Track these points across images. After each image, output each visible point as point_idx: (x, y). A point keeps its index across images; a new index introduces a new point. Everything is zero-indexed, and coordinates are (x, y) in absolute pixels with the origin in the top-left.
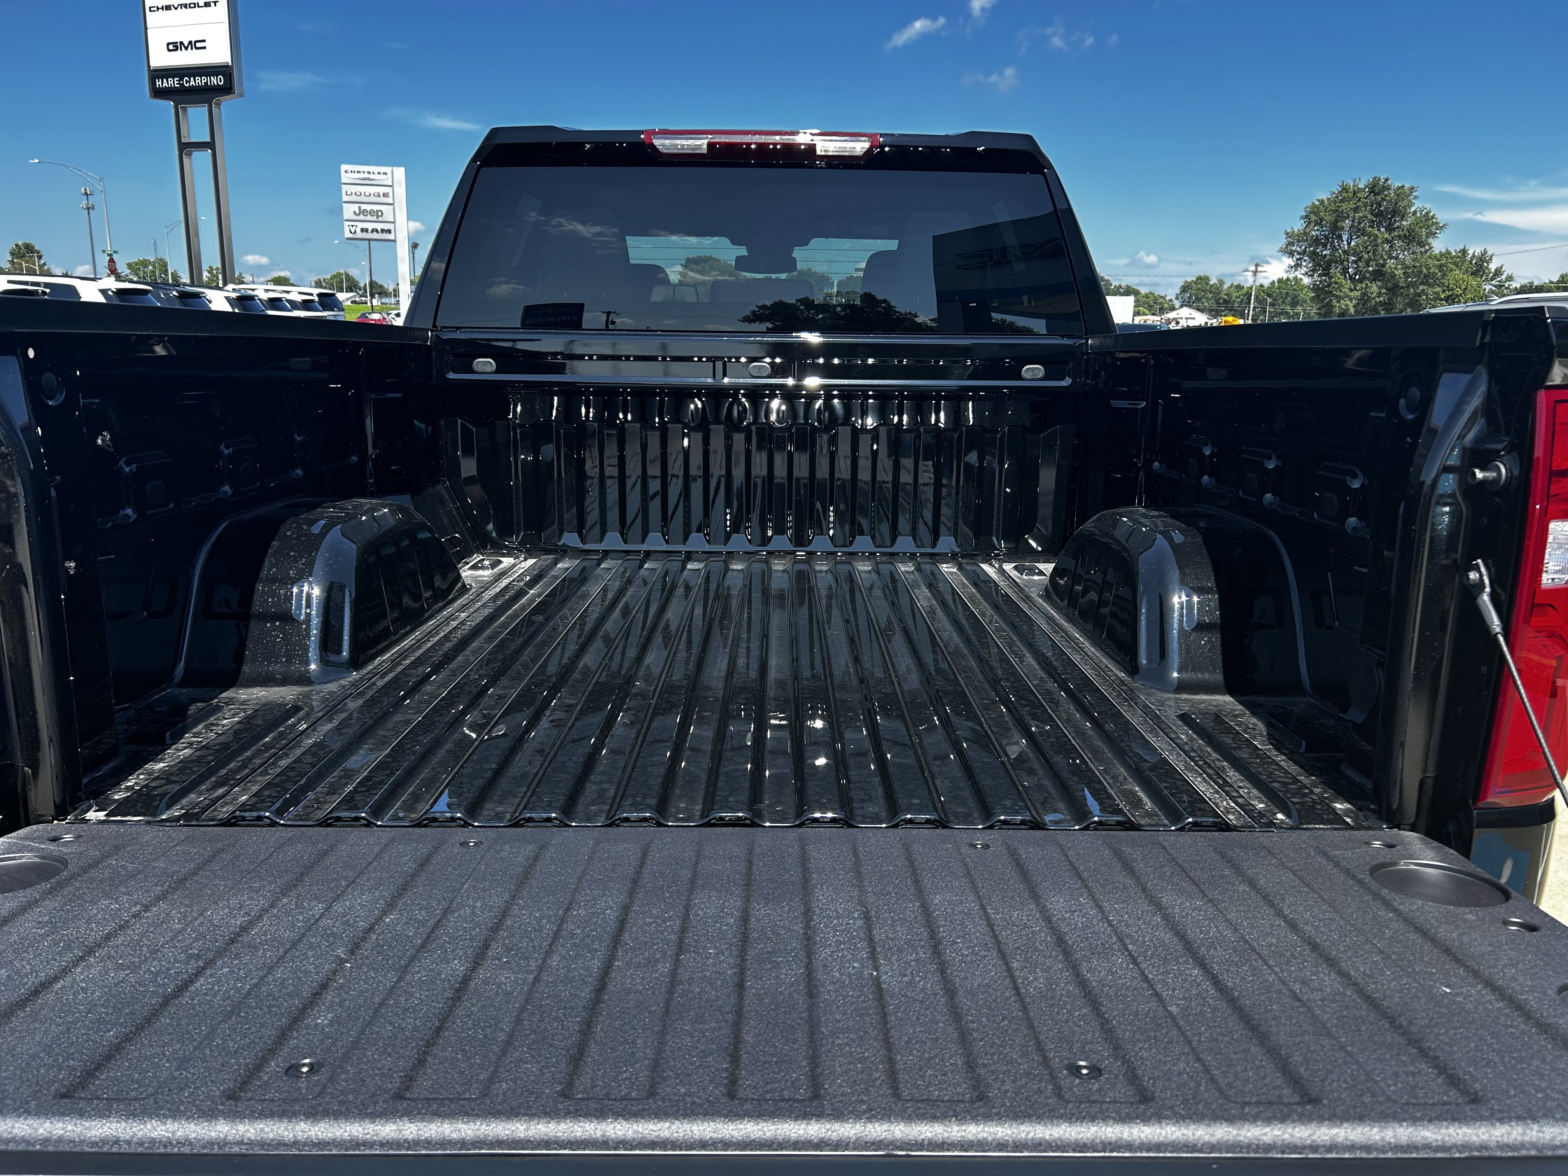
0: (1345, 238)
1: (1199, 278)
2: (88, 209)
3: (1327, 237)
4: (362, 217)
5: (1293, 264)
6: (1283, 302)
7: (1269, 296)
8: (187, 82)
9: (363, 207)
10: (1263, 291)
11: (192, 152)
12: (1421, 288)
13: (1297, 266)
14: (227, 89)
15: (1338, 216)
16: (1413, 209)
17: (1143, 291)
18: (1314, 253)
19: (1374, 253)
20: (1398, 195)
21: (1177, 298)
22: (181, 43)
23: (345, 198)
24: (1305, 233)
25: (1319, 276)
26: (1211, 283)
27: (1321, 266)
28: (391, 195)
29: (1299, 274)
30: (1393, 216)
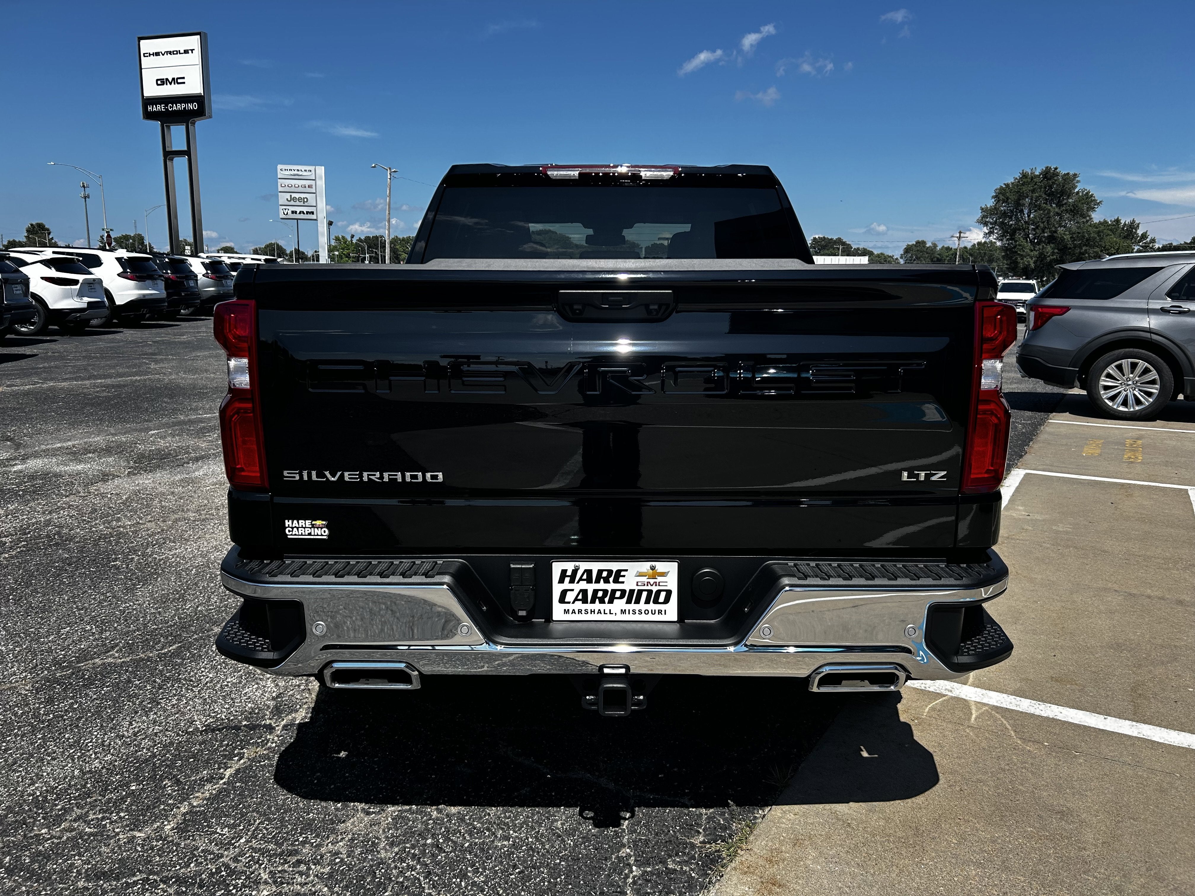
0: (1026, 212)
1: (918, 242)
2: (85, 198)
3: (1012, 211)
4: (292, 203)
5: (987, 231)
6: (982, 260)
7: (971, 255)
8: (170, 107)
9: (294, 195)
10: (967, 252)
11: (173, 158)
12: (1084, 248)
13: (991, 233)
14: (200, 113)
15: (1020, 195)
16: (1076, 190)
17: (876, 252)
18: (1002, 223)
19: (1048, 223)
20: (1065, 180)
21: (901, 258)
22: (167, 79)
23: (280, 189)
24: (995, 208)
25: (1007, 240)
26: (928, 245)
27: (1008, 233)
28: (314, 187)
29: (992, 238)
30: (1062, 195)
